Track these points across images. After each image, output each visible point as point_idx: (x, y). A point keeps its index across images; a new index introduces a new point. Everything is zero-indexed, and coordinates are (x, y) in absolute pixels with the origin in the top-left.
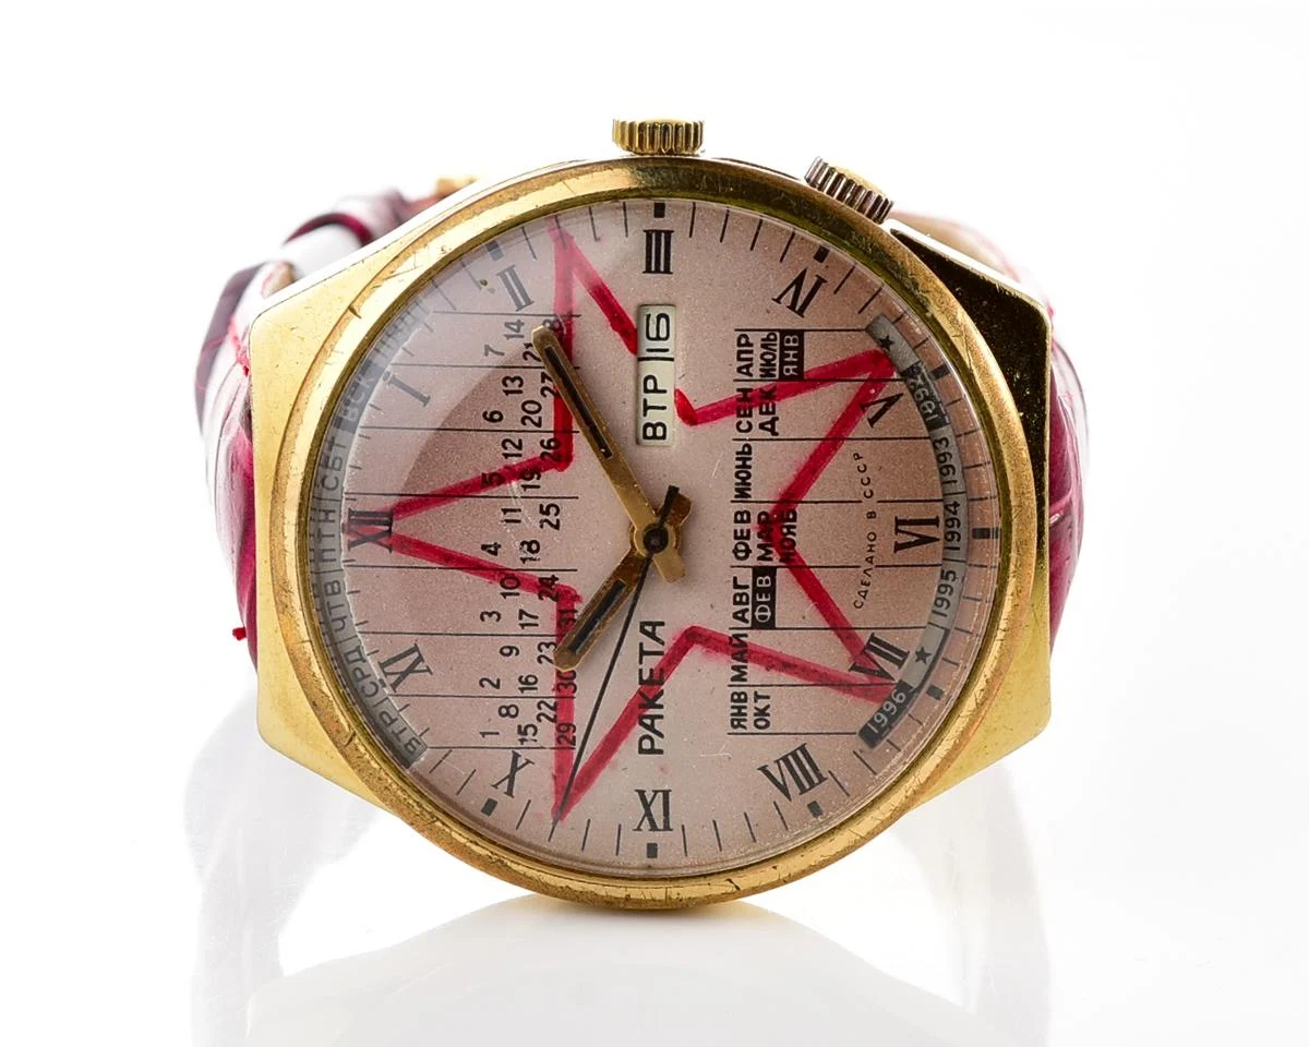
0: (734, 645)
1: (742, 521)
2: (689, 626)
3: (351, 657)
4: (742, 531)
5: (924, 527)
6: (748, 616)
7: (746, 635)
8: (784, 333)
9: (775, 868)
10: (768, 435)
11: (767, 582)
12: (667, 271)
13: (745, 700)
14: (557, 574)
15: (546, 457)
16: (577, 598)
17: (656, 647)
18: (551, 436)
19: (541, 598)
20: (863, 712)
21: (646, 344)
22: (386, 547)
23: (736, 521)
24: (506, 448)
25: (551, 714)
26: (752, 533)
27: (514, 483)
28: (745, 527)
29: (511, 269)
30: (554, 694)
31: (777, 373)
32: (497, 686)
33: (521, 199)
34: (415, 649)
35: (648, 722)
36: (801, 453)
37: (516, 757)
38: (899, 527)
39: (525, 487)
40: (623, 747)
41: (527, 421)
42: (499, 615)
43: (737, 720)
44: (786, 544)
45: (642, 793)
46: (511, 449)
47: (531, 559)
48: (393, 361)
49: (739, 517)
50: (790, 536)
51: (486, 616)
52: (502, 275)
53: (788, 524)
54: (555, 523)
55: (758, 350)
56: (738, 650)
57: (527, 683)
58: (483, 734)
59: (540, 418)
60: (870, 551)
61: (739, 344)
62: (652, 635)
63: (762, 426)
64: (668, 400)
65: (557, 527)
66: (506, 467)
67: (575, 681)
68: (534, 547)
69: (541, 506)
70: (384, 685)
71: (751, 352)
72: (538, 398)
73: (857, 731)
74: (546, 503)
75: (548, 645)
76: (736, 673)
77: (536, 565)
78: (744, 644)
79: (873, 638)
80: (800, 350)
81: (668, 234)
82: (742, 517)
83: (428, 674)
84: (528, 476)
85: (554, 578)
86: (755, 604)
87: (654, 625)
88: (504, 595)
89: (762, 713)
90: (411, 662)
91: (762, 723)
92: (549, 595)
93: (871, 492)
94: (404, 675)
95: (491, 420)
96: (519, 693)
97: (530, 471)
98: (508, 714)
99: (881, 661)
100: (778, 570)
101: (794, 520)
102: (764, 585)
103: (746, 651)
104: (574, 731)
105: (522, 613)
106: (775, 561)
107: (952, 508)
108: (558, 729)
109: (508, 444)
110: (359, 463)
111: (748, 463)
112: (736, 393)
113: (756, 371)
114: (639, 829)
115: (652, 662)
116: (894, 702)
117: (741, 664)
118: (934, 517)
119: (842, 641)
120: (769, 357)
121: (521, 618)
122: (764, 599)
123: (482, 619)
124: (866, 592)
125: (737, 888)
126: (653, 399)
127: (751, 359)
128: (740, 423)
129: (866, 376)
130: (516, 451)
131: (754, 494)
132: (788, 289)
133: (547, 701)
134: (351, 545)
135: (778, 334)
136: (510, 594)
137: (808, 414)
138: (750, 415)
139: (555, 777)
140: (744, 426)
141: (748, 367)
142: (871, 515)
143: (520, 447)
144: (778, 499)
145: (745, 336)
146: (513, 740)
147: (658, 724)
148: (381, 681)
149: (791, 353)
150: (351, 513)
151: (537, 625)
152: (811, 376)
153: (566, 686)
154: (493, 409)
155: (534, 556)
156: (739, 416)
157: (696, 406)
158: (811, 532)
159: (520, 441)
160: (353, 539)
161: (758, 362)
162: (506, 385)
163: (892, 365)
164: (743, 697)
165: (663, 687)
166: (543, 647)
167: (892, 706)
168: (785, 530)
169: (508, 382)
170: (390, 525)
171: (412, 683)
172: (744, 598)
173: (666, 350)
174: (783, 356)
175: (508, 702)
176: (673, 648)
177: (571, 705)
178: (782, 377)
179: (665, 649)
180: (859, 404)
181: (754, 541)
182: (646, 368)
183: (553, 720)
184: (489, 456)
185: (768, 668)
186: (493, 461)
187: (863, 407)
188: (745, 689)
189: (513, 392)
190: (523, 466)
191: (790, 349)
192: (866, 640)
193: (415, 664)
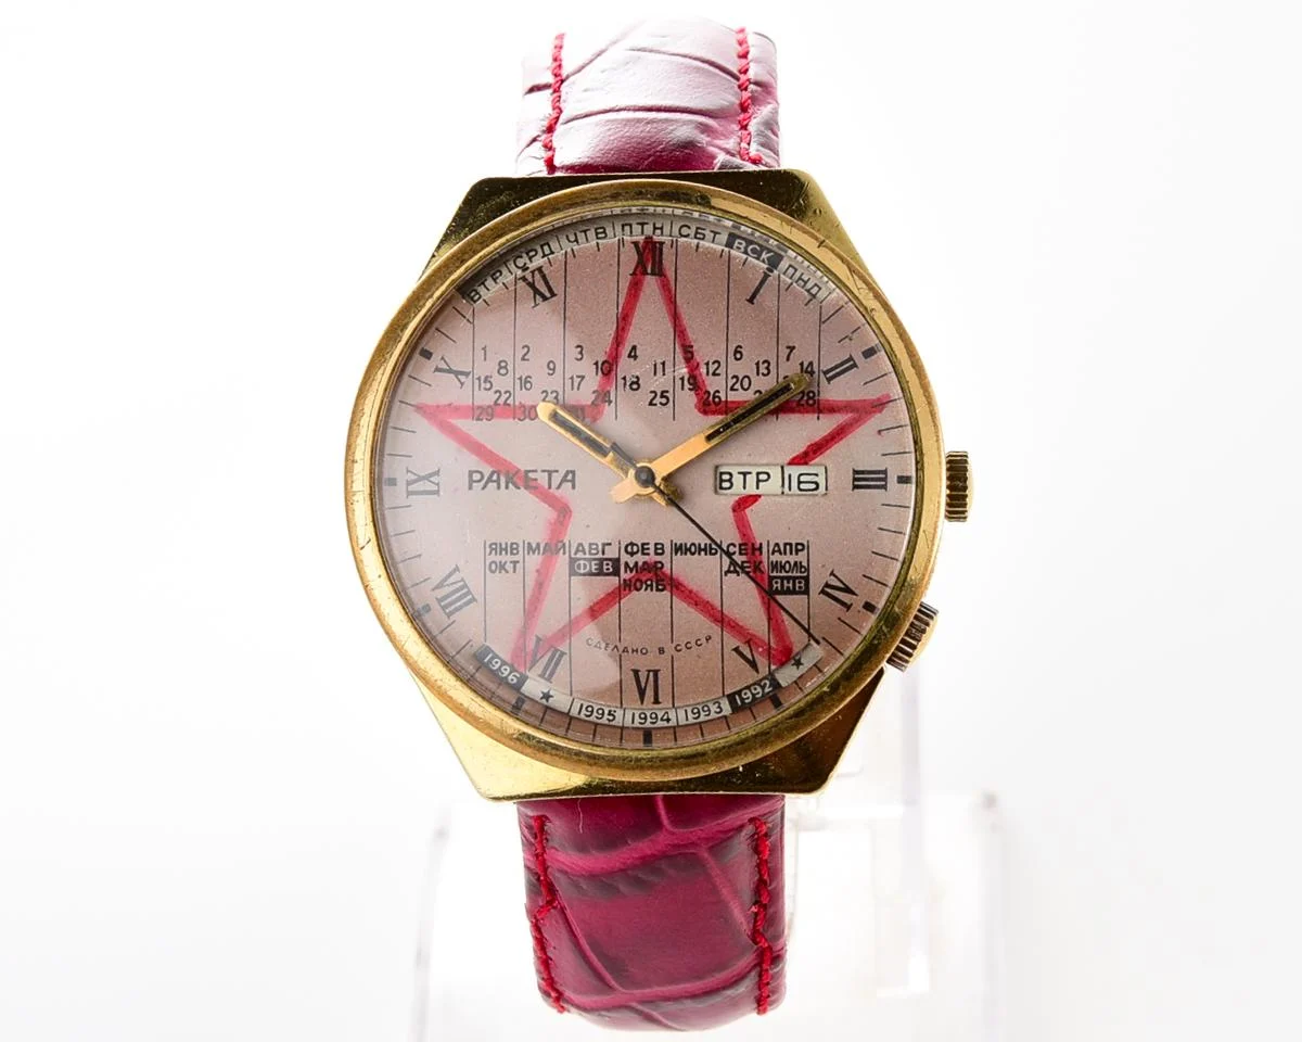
0: (556, 545)
1: (656, 549)
2: (572, 509)
3: (546, 248)
4: (648, 549)
5: (652, 692)
6: (580, 555)
7: (564, 553)
8: (807, 579)
9: (380, 576)
10: (725, 568)
11: (608, 569)
13: (512, 553)
14: (613, 404)
15: (706, 395)
17: (555, 483)
18: (723, 399)
19: (594, 392)
20: (503, 648)
21: (795, 471)
22: (635, 270)
23: (656, 544)
24: (714, 363)
25: (501, 401)
26: (647, 557)
27: (685, 370)
28: (652, 551)
29: (855, 365)
30: (517, 403)
31: (775, 574)
32: (523, 359)
33: (912, 370)
34: (553, 295)
35: (495, 477)
36: (711, 594)
37: (466, 374)
38: (652, 673)
39: (682, 379)
40: (474, 458)
41: (735, 380)
42: (580, 359)
43: (496, 548)
44: (638, 583)
45: (437, 473)
46: (712, 368)
47: (625, 384)
48: (782, 276)
49: (659, 546)
50: (644, 586)
52: (851, 359)
53: (654, 585)
54: (654, 402)
55: (792, 559)
56: (553, 547)
58: (484, 349)
59: (737, 390)
60: (633, 651)
61: (797, 544)
62: (564, 480)
63: (732, 563)
64: (751, 490)
65: (651, 404)
66: (698, 364)
67: (527, 420)
68: (635, 386)
69: (667, 392)
70: (523, 271)
71: (791, 553)
72: (754, 388)
73: (487, 644)
74: (670, 395)
75: (556, 398)
76: (534, 546)
77: (620, 390)
78: (558, 552)
79: (563, 654)
80: (794, 592)
81: (885, 487)
82: (659, 548)
83: (533, 304)
84: (691, 381)
85: (610, 402)
86: (590, 560)
87: (573, 481)
88: (596, 364)
89: (502, 567)
90: (542, 291)
91: (493, 567)
92: (596, 398)
93: (680, 650)
94: (532, 285)
95: (736, 352)
96: (517, 376)
97: (695, 382)
98: (501, 368)
99: (546, 658)
100: (617, 578)
101: (658, 590)
102: (605, 567)
103: (552, 554)
104: (488, 420)
105: (583, 377)
106: (625, 575)
107: (665, 716)
108: (489, 407)
109: (716, 365)
110: (700, 250)
111: (703, 553)
112: (758, 542)
113: (776, 558)
114: (408, 471)
115: (543, 479)
116: (510, 674)
117: (542, 549)
118: (660, 700)
119: (560, 630)
120: (787, 568)
121: (578, 377)
122: (594, 567)
123: (578, 346)
124: (600, 648)
125: (362, 548)
126: (751, 479)
127: (785, 553)
128: (735, 546)
129: (772, 645)
130: (711, 372)
131: (678, 557)
132: (842, 582)
133: (511, 398)
134: (636, 244)
135: (805, 574)
136: (597, 368)
137: (743, 599)
138: (741, 554)
139: (450, 405)
140: (732, 549)
141: (779, 551)
142: (661, 651)
143: (714, 374)
144: (674, 576)
145: (802, 550)
146: (480, 372)
147: (493, 486)
148: (527, 269)
149: (791, 585)
150: (662, 243)
151: (572, 389)
152: (773, 601)
153: (524, 413)
154: (744, 353)
155: (628, 387)
156: (740, 545)
157: (748, 511)
158: (648, 603)
159: (719, 375)
160: (640, 245)
161: (783, 559)
162: (764, 362)
163: (782, 664)
164: (515, 552)
165: (522, 489)
166: (555, 394)
167: (506, 673)
168: (649, 583)
169: (766, 365)
170: (653, 274)
171: (525, 293)
172: (594, 551)
173: (790, 489)
174: (788, 578)
175: (510, 367)
176: (554, 496)
177: (508, 417)
178: (771, 578)
179: (553, 490)
180: (750, 641)
181: (640, 558)
182: (775, 473)
183: (496, 403)
184: (708, 349)
185: (538, 571)
186: (703, 354)
187: (748, 642)
188: (521, 552)
189: (758, 368)
190: (699, 378)
191: (794, 585)
192: (561, 648)
193: (542, 295)
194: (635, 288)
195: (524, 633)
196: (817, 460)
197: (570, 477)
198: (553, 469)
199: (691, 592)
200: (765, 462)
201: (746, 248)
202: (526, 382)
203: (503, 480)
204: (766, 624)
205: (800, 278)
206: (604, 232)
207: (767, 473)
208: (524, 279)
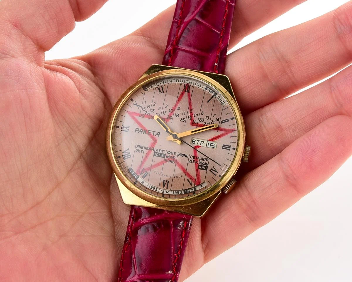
1: (174, 154)
2: (157, 141)
3: (164, 82)
5: (167, 186)
6: (157, 152)
7: (153, 151)
8: (207, 167)
10: (189, 161)
12: (223, 148)
13: (141, 148)
14: (172, 119)
15: (193, 121)
16: (166, 123)
17: (154, 135)
18: (197, 123)
20: (135, 169)
21: (210, 142)
22: (183, 90)
25: (147, 114)
27: (190, 115)
28: (173, 154)
29: (228, 121)
31: (200, 164)
32: (154, 105)
33: (241, 124)
34: (163, 92)
35: (141, 131)
36: (185, 166)
37: (140, 106)
38: (167, 181)
39: (189, 117)
40: (138, 125)
41: (200, 119)
42: (166, 108)
43: (138, 146)
45: (129, 127)
46: (196, 115)
48: (216, 98)
50: (170, 161)
51: (167, 106)
52: (228, 119)
53: (172, 162)
55: (205, 162)
56: (151, 149)
58: (145, 101)
59: (200, 121)
60: (164, 175)
62: (157, 134)
63: (191, 160)
64: (199, 144)
65: (180, 121)
67: (152, 119)
68: (177, 116)
72: (204, 122)
73: (132, 168)
74: (185, 120)
75: (159, 115)
76: (147, 148)
77: (174, 116)
79: (148, 173)
80: (204, 169)
81: (229, 150)
82: (175, 154)
83: (158, 93)
85: (171, 119)
86: (159, 153)
87: (159, 135)
88: (170, 109)
89: (139, 151)
91: (137, 151)
92: (168, 117)
93: (175, 177)
94: (159, 89)
95: (202, 113)
96: (151, 109)
97: (191, 118)
98: (148, 106)
99: (144, 174)
100: (164, 158)
102: (162, 155)
104: (143, 117)
105: (166, 112)
106: (166, 158)
107: (169, 192)
110: (199, 88)
111: (185, 156)
112: (198, 157)
113: (201, 161)
114: (122, 125)
115: (152, 133)
117: (149, 148)
118: (168, 188)
119: (149, 168)
120: (203, 164)
122: (159, 155)
124: (157, 173)
125: (108, 140)
126: (200, 142)
129: (196, 180)
130: (195, 116)
131: (179, 157)
132: (215, 169)
133: (149, 114)
134: (185, 84)
137: (192, 169)
138: (193, 158)
139: (135, 112)
140: (192, 157)
142: (171, 177)
143: (196, 117)
144: (177, 161)
145: (207, 160)
146: (144, 106)
148: (159, 85)
150: (190, 85)
151: (163, 114)
152: (198, 170)
153: (151, 117)
154: (204, 113)
155: (176, 116)
156: (194, 156)
157: (197, 149)
158: (170, 165)
160: (185, 85)
161: (203, 161)
163: (198, 185)
165: (147, 134)
167: (135, 175)
169: (208, 117)
170: (187, 92)
171: (157, 91)
172: (160, 151)
173: (208, 146)
174: (203, 166)
175: (150, 107)
176: (154, 137)
177: (147, 118)
178: (199, 165)
180: (191, 178)
181: (170, 155)
182: (205, 142)
183: (145, 114)
184: (196, 111)
185: (147, 153)
186: (194, 112)
187: (191, 179)
188: (144, 149)
189: (206, 117)
191: (204, 168)
192: (148, 172)
193: (161, 92)
194: (182, 94)
195: (140, 166)
196: (215, 141)
197: (158, 134)
198: (155, 131)
199: (180, 164)
200: (203, 139)
201: (209, 90)
202: (153, 110)
203: (143, 131)
204: (196, 175)
205: (220, 99)
206: (178, 81)
207: (203, 142)
208: (158, 88)
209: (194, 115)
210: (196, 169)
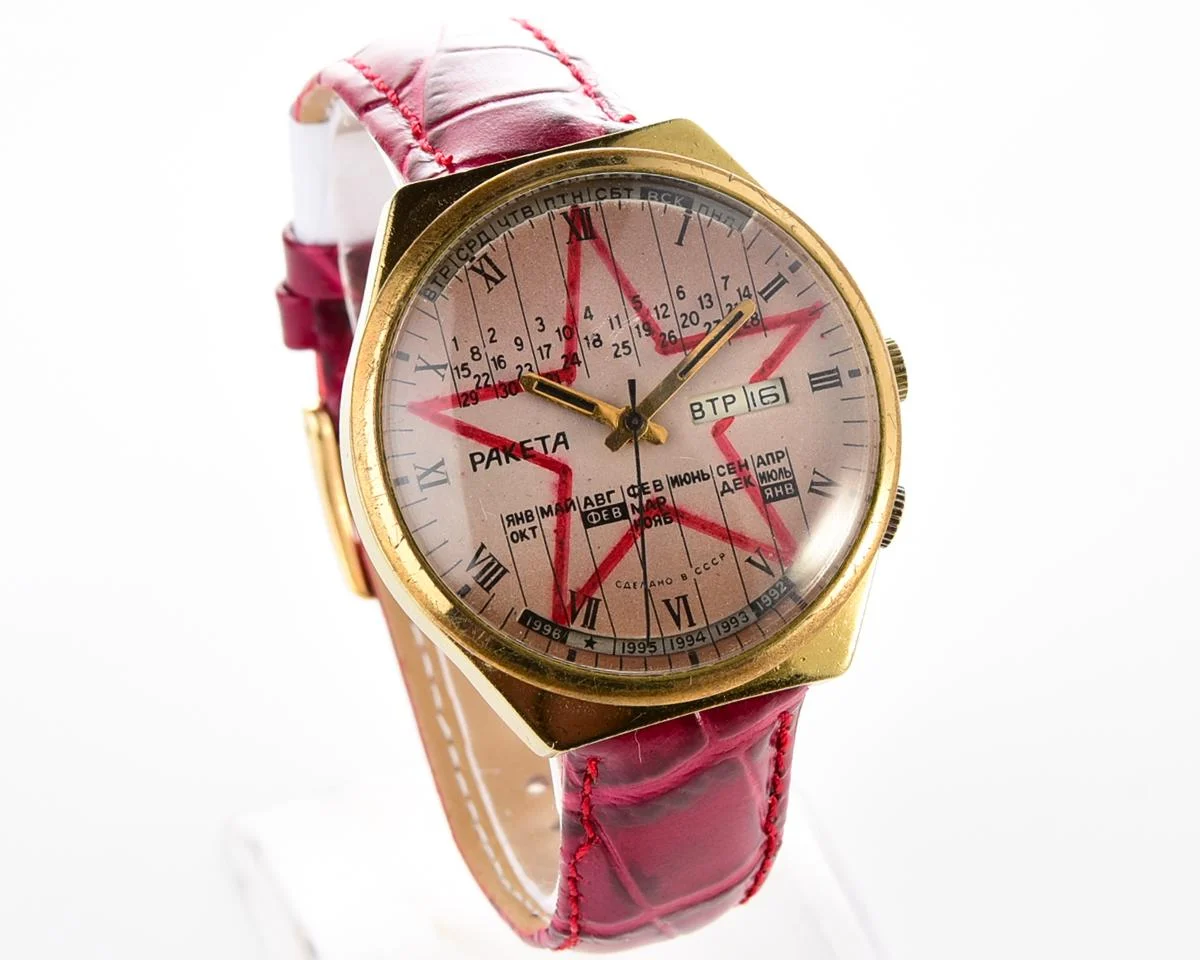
0: (566, 504)
1: (655, 486)
2: (570, 467)
4: (648, 488)
5: (686, 617)
6: (589, 508)
7: (575, 509)
8: (793, 482)
10: (720, 489)
11: (617, 515)
12: (814, 389)
13: (528, 521)
14: (582, 364)
15: (663, 337)
16: (569, 383)
18: (678, 337)
19: (562, 357)
20: (544, 609)
21: (755, 388)
22: (570, 239)
23: (654, 482)
24: (661, 307)
25: (482, 384)
26: (648, 495)
27: (638, 319)
28: (652, 489)
29: (785, 281)
30: (497, 383)
31: (765, 484)
32: (491, 341)
34: (503, 277)
35: (495, 455)
36: (713, 515)
37: (445, 367)
38: (681, 600)
39: (637, 327)
40: (471, 441)
41: (684, 318)
42: (543, 330)
43: (513, 519)
44: (648, 521)
45: (442, 463)
46: (661, 311)
47: (588, 344)
48: (700, 214)
49: (657, 483)
50: (654, 523)
51: (539, 321)
52: (780, 276)
53: (662, 519)
54: (618, 354)
55: (776, 466)
56: (563, 506)
57: (499, 362)
58: (454, 340)
59: (688, 326)
60: (659, 583)
61: (777, 452)
62: (557, 443)
63: (725, 483)
64: (722, 413)
65: (616, 356)
66: (648, 311)
67: (510, 396)
68: (598, 343)
69: (627, 342)
70: (471, 261)
71: (774, 461)
72: (702, 321)
73: (528, 608)
74: (630, 344)
75: (531, 370)
76: (546, 509)
77: (586, 350)
78: (568, 510)
79: (598, 601)
80: (785, 497)
81: (839, 384)
82: (658, 486)
83: (487, 289)
84: (646, 327)
85: (579, 363)
86: (599, 511)
87: (565, 442)
89: (522, 535)
90: (492, 275)
91: (515, 537)
92: (566, 362)
93: (700, 573)
94: (481, 272)
95: (678, 292)
96: (490, 358)
97: (649, 327)
98: (474, 354)
99: (585, 607)
100: (627, 521)
101: (666, 523)
102: (614, 513)
103: (563, 512)
104: (474, 404)
105: (549, 346)
106: (634, 517)
107: (700, 637)
108: (473, 391)
109: (664, 308)
110: (623, 207)
111: (697, 480)
112: (743, 459)
113: (762, 469)
114: (416, 467)
115: (538, 447)
116: (552, 631)
117: (554, 509)
118: (695, 622)
119: (590, 580)
120: (774, 476)
121: (545, 346)
122: (604, 516)
123: (537, 319)
124: (629, 587)
125: (397, 547)
126: (719, 404)
127: (769, 463)
128: (723, 467)
129: (779, 547)
130: (661, 316)
131: (677, 490)
132: (825, 477)
133: (490, 379)
134: (564, 214)
135: (791, 478)
136: (560, 335)
137: (743, 513)
138: (730, 473)
139: (437, 398)
140: (721, 471)
141: (763, 463)
142: (684, 577)
143: (664, 316)
144: (678, 507)
145: (783, 456)
146: (456, 362)
147: (494, 463)
148: (474, 258)
149: (781, 490)
150: (587, 209)
151: (543, 358)
152: (769, 509)
153: (505, 390)
154: (685, 291)
155: (591, 345)
156: (728, 465)
157: (726, 433)
158: (661, 537)
159: (669, 316)
160: (569, 215)
161: (768, 469)
162: (705, 296)
164: (530, 518)
165: (522, 459)
166: (528, 367)
167: (549, 631)
168: (657, 518)
169: (707, 298)
170: (586, 238)
171: (478, 281)
172: (601, 502)
173: (755, 405)
174: (777, 485)
175: (482, 351)
176: (552, 460)
177: (491, 397)
178: (762, 489)
179: (550, 454)
181: (643, 498)
182: (739, 394)
183: (477, 387)
184: (653, 296)
185: (555, 531)
186: (650, 300)
187: (758, 551)
188: (536, 518)
189: (701, 302)
190: (652, 322)
191: (784, 489)
192: (595, 596)
193: (492, 279)
194: (574, 252)
195: (558, 588)
196: (774, 374)
197: (561, 439)
198: (544, 435)
199: (695, 517)
200: (729, 385)
201: (660, 198)
203: (502, 456)
204: (769, 530)
205: (714, 215)
206: (531, 211)
207: (731, 396)
208: (473, 268)
209: (654, 315)
210: (760, 508)
